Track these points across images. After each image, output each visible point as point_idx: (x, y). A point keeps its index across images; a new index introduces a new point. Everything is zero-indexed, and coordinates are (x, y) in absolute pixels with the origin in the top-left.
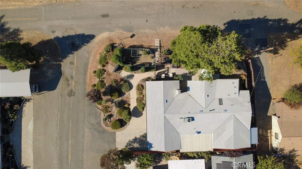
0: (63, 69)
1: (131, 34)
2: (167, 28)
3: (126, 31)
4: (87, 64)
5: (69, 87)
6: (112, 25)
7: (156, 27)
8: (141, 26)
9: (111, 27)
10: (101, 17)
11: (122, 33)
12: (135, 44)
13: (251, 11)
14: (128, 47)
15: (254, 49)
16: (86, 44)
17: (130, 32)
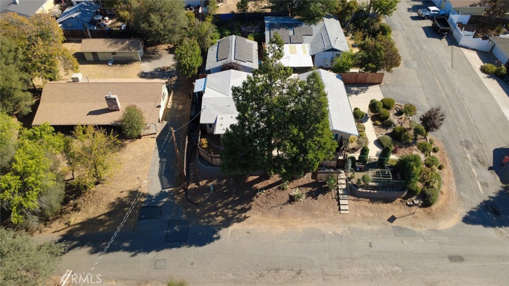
0: (495, 176)
1: (395, 223)
2: (330, 233)
3: (405, 228)
4: (459, 181)
5: (473, 152)
6: (437, 241)
7: (350, 234)
8: (380, 237)
9: (437, 237)
10: (464, 258)
11: (413, 225)
12: (385, 205)
13: (157, 269)
14: (396, 201)
15: (170, 200)
16: (474, 210)
17: (398, 227)
